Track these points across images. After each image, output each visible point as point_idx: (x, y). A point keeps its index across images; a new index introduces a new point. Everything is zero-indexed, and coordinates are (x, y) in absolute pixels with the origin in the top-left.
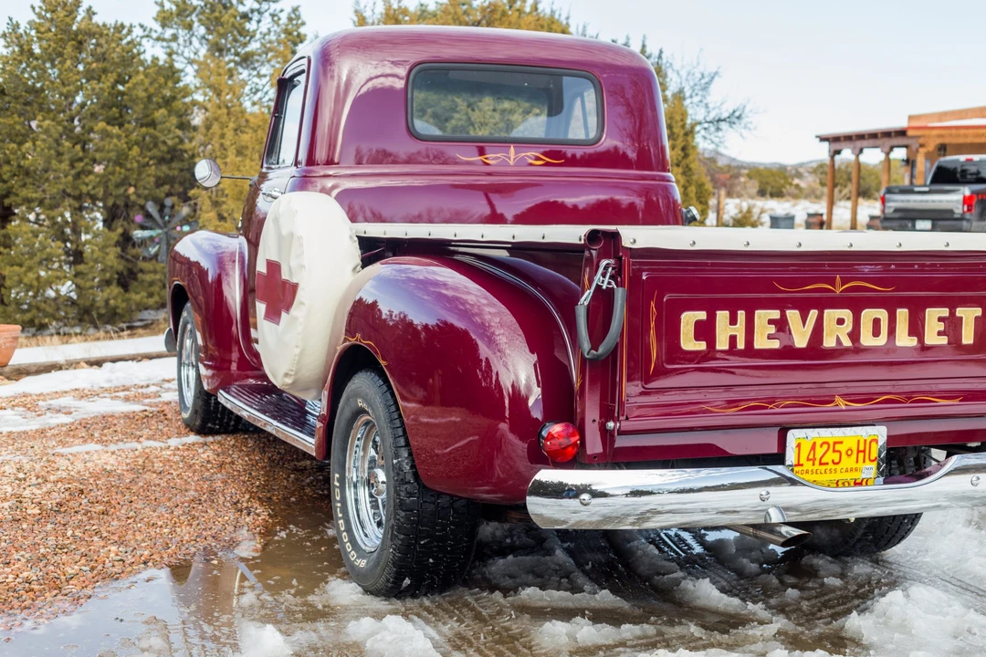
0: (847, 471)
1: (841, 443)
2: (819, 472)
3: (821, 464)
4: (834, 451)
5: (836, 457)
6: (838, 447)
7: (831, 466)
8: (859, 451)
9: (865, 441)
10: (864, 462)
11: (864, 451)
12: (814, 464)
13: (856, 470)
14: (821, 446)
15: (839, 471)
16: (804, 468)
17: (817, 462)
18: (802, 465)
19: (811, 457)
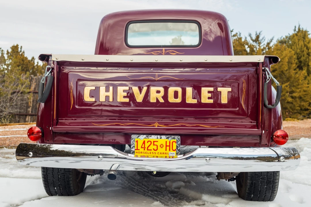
0: (161, 153)
1: (157, 142)
2: (147, 153)
3: (148, 150)
4: (154, 145)
5: (155, 148)
6: (155, 143)
7: (153, 151)
8: (166, 146)
9: (170, 142)
10: (170, 150)
11: (169, 146)
12: (144, 150)
13: (166, 153)
14: (148, 142)
15: (157, 153)
16: (140, 151)
17: (146, 149)
18: (139, 150)
19: (143, 146)
